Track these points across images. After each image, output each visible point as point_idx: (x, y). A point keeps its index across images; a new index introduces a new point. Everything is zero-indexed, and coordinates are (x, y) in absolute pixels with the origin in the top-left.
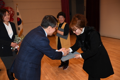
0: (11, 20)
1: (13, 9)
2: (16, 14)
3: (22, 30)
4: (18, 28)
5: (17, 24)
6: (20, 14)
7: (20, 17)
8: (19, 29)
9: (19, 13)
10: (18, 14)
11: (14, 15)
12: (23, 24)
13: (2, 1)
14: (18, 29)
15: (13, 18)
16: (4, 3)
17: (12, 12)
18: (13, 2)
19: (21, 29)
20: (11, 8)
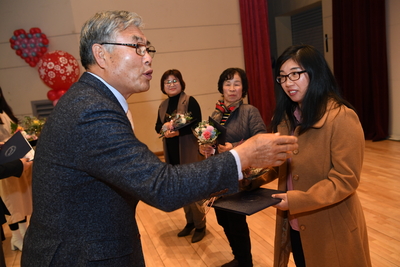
1: (73, 59)
13: (38, 35)
16: (45, 40)
17: (70, 69)
18: (74, 33)
20: (68, 56)
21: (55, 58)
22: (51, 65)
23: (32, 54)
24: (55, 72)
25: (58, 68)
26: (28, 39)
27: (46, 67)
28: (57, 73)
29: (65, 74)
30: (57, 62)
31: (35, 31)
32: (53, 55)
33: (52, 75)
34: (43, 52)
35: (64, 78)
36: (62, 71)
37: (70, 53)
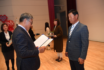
10: (17, 25)
11: (14, 26)
16: (7, 18)
17: (12, 24)
20: (12, 21)
21: (9, 21)
22: (8, 23)
23: (4, 20)
25: (10, 24)
26: (3, 17)
28: (10, 25)
30: (10, 22)
31: (5, 15)
33: (8, 25)
34: (6, 20)
35: (11, 26)
36: (11, 24)
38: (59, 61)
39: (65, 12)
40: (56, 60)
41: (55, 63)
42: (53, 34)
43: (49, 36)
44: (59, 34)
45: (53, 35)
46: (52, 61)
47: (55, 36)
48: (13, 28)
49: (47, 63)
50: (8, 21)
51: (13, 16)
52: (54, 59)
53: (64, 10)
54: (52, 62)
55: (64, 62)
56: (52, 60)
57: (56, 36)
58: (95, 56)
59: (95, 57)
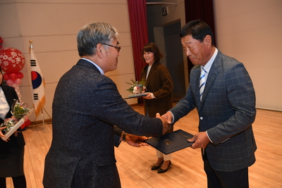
0: (18, 78)
1: (21, 53)
2: (28, 63)
3: (44, 99)
4: (33, 96)
5: (32, 87)
6: (37, 64)
7: (37, 69)
8: (36, 96)
9: (36, 62)
10: (33, 63)
11: (23, 65)
12: (44, 84)
14: (33, 98)
15: (21, 74)
17: (18, 59)
19: (40, 98)
20: (17, 51)
21: (8, 52)
22: (5, 57)
24: (8, 61)
25: (10, 59)
27: (2, 58)
28: (10, 62)
29: (15, 63)
30: (9, 55)
32: (7, 50)
33: (6, 64)
35: (14, 66)
36: (13, 61)
37: (18, 49)
38: (161, 172)
39: (179, 22)
40: (152, 169)
41: (148, 177)
42: (145, 88)
43: (132, 95)
44: (161, 91)
45: (143, 93)
46: (141, 171)
47: (150, 96)
48: (21, 71)
49: (126, 176)
50: (4, 51)
51: (21, 36)
52: (145, 164)
53: (175, 18)
54: (141, 176)
55: (177, 173)
56: (141, 167)
57: (152, 95)
58: (273, 156)
59: (273, 159)
